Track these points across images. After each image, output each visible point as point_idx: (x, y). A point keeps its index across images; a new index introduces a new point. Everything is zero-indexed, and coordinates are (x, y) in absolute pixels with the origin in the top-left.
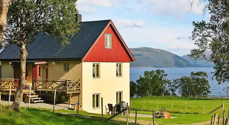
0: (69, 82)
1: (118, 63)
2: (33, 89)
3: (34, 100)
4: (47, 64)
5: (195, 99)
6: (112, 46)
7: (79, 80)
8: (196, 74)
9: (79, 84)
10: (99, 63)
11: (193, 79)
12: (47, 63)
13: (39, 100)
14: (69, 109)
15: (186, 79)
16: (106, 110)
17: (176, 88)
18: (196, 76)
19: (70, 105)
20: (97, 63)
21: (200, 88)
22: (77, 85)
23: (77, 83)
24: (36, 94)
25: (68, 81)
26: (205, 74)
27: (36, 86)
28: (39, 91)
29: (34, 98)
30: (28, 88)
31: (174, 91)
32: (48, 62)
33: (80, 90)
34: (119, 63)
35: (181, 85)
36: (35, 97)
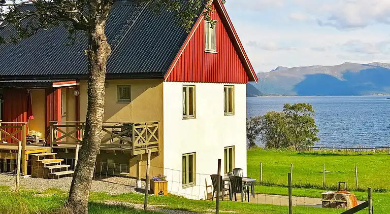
0: (137, 129)
1: (227, 84)
2: (49, 145)
3: (54, 170)
4: (77, 88)
5: (307, 154)
6: (217, 47)
7: (157, 123)
8: (293, 108)
9: (156, 133)
10: (193, 84)
11: (287, 117)
12: (78, 84)
13: (64, 169)
14: (138, 190)
15: (275, 116)
16: (207, 187)
17: (257, 133)
18: (293, 111)
19: (139, 182)
20: (191, 83)
21: (300, 133)
22: (153, 134)
23: (152, 128)
24: (57, 157)
25: (136, 125)
26: (309, 108)
27: (55, 139)
28: (65, 149)
29: (54, 164)
30: (32, 142)
31: (254, 138)
32: (80, 81)
33: (157, 145)
34: (229, 84)
35: (266, 128)
36: (56, 164)
